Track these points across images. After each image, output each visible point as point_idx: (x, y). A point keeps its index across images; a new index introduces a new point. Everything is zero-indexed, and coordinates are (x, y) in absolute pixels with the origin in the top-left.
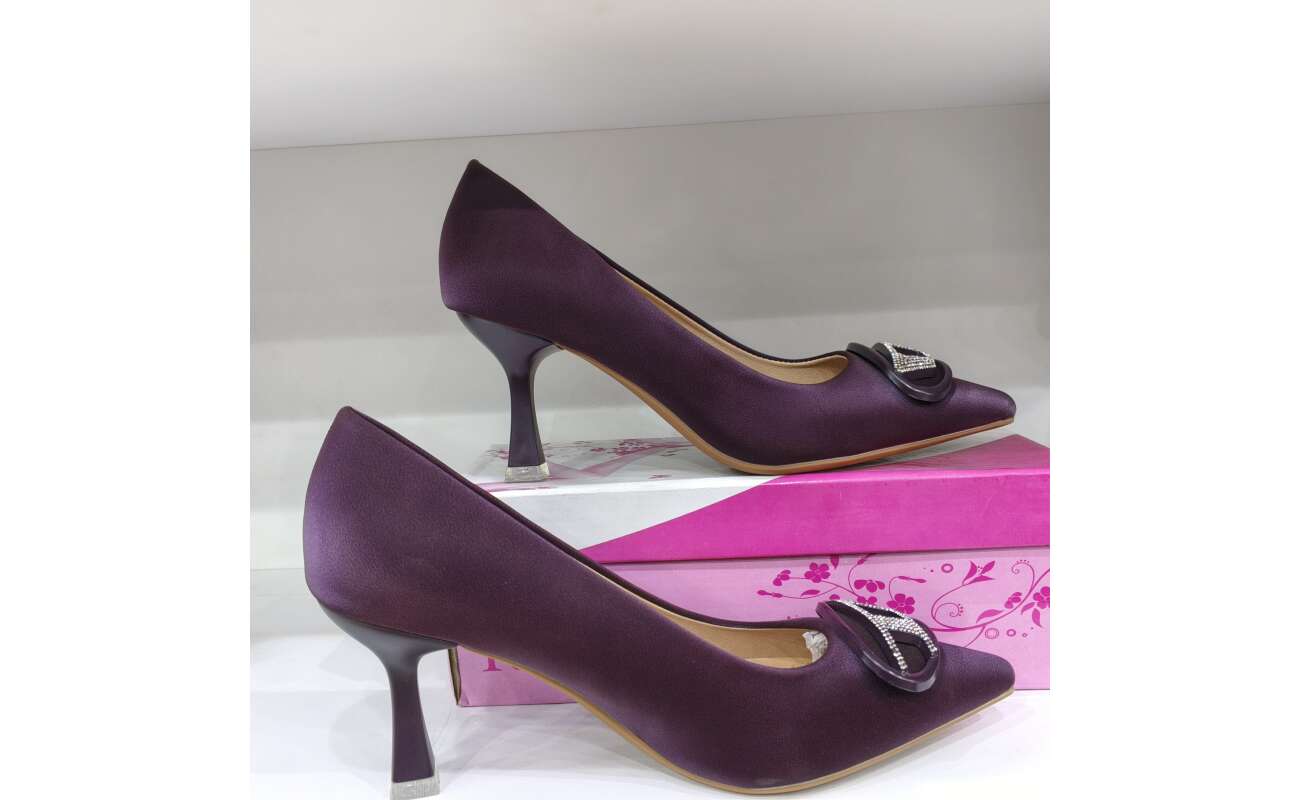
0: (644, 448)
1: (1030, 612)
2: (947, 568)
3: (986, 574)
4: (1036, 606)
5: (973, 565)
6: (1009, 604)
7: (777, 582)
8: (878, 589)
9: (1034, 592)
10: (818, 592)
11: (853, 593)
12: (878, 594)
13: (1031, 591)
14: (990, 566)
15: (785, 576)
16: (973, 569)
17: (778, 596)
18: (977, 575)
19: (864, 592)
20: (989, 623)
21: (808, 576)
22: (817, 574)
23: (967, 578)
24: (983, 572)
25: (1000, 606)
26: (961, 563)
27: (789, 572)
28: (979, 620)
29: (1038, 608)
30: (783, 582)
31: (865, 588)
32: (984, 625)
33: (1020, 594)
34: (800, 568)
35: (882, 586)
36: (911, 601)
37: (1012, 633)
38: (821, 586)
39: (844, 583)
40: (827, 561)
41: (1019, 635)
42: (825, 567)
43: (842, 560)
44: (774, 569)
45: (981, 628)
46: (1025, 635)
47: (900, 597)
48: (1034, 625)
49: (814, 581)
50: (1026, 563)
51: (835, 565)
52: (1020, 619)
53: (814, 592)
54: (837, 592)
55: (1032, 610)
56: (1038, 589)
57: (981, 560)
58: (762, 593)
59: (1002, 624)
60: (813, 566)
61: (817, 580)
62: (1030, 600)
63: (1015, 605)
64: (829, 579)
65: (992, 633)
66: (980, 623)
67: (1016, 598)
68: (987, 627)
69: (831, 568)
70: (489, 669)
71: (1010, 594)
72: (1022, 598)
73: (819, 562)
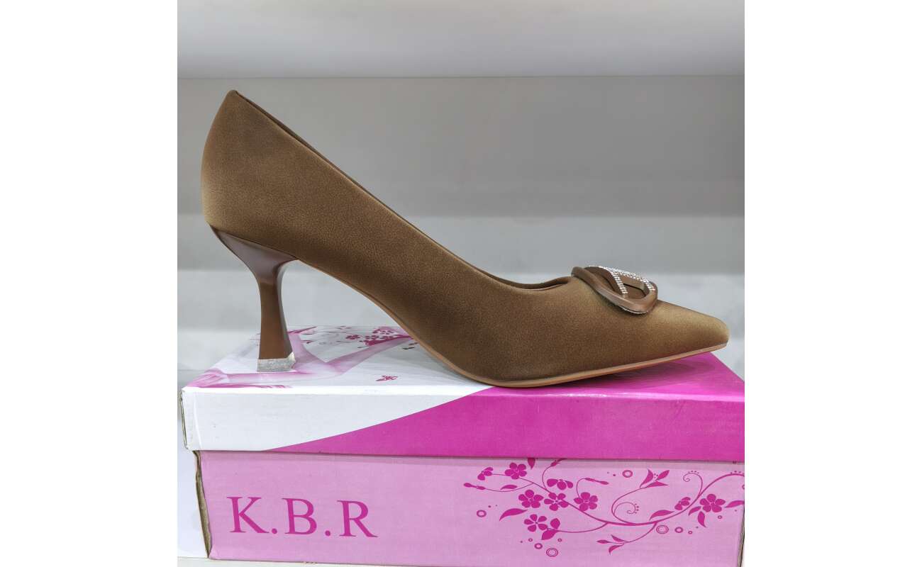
0: (392, 338)
1: (696, 514)
2: (627, 474)
3: (661, 481)
4: (702, 510)
5: (649, 471)
6: (678, 507)
7: (481, 477)
8: (567, 488)
9: (701, 498)
10: (516, 487)
11: (546, 490)
12: (567, 491)
13: (698, 497)
14: (664, 474)
15: (488, 472)
16: (650, 476)
17: (482, 488)
18: (652, 482)
19: (555, 490)
20: (660, 521)
21: (508, 473)
22: (517, 472)
23: (644, 483)
24: (658, 479)
25: (671, 508)
26: (640, 471)
27: (492, 470)
28: (651, 518)
29: (704, 512)
30: (486, 477)
31: (556, 486)
32: (656, 523)
33: (689, 499)
34: (500, 467)
35: (570, 485)
36: (595, 498)
37: (679, 530)
38: (519, 482)
39: (539, 481)
40: (525, 462)
41: (685, 532)
42: (523, 467)
43: (537, 462)
44: (479, 466)
45: (653, 525)
46: (690, 533)
47: (585, 495)
48: (699, 524)
49: (513, 478)
50: (696, 473)
51: (532, 466)
52: (687, 520)
53: (512, 487)
54: (532, 488)
55: (698, 512)
56: (704, 496)
57: (657, 469)
58: (468, 485)
59: (672, 523)
60: (513, 465)
61: (515, 477)
62: (697, 504)
63: (684, 507)
64: (526, 477)
65: (662, 529)
66: (652, 520)
67: (685, 501)
68: (658, 524)
69: (528, 469)
70: (235, 531)
71: (680, 498)
72: (690, 502)
73: (518, 462)
